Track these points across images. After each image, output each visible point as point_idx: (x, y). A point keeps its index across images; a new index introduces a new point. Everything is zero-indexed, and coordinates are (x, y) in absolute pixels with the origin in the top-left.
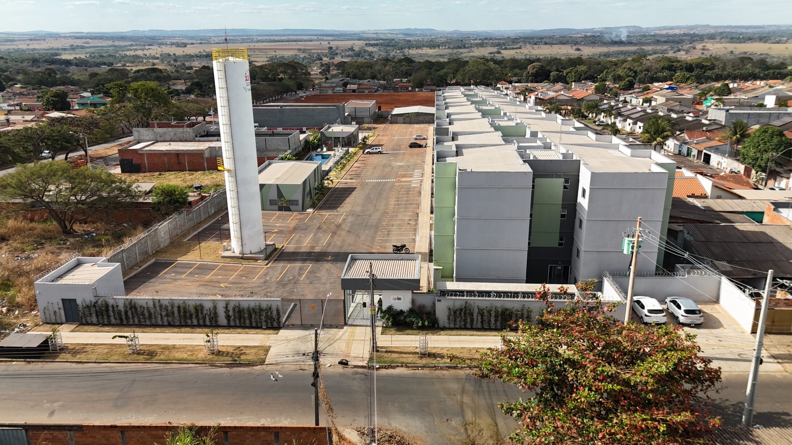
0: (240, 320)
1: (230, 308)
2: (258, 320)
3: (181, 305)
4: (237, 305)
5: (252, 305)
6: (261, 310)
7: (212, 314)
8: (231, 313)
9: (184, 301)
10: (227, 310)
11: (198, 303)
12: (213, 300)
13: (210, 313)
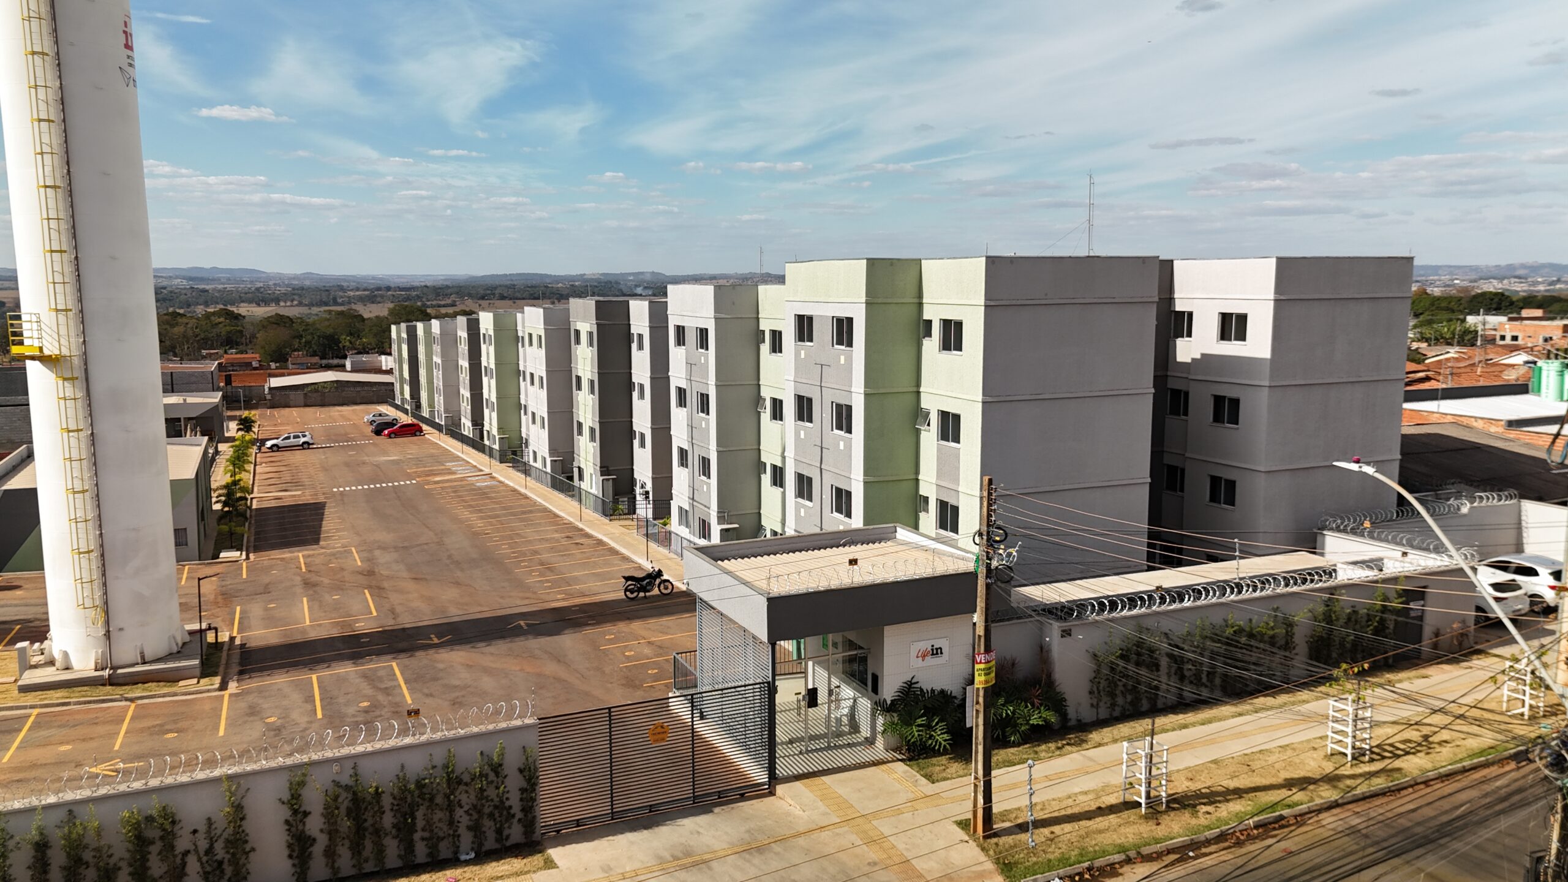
0: (356, 849)
1: (314, 799)
2: (442, 829)
3: (57, 837)
4: (345, 779)
5: (416, 766)
6: (454, 781)
7: (219, 846)
8: (314, 825)
9: (70, 810)
10: (295, 812)
11: (153, 806)
12: (230, 778)
13: (212, 841)
